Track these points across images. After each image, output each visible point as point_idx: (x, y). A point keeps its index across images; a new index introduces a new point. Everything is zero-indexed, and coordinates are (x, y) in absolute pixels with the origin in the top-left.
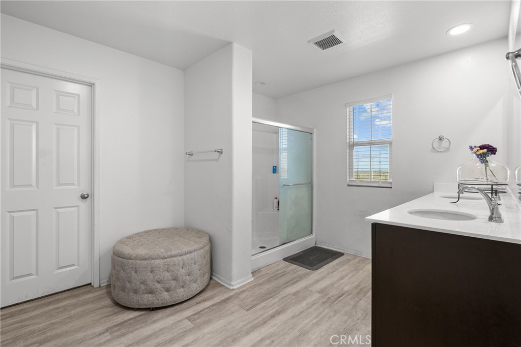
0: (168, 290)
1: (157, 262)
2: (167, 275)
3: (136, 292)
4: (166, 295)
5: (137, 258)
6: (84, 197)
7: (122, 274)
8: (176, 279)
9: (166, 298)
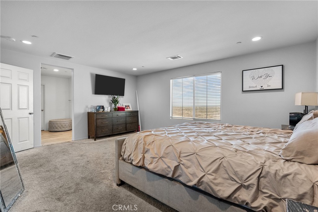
0: (60, 128)
1: (58, 122)
2: (60, 125)
3: (53, 128)
4: (60, 129)
5: (54, 122)
6: (42, 110)
7: (51, 125)
8: (62, 126)
9: (60, 130)
